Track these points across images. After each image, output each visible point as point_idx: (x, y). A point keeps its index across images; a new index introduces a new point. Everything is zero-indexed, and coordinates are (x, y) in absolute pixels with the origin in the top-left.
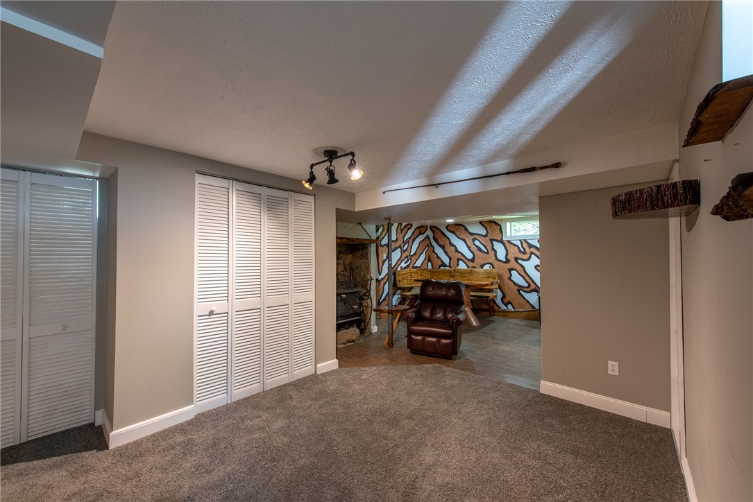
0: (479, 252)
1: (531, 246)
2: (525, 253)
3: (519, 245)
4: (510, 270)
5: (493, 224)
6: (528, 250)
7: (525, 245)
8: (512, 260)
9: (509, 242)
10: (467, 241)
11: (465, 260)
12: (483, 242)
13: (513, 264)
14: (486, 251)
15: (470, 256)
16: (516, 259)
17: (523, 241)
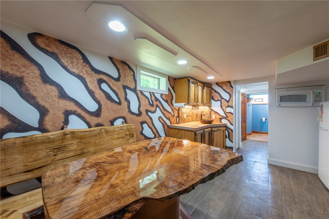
0: (108, 102)
1: (157, 100)
2: (152, 105)
3: (149, 97)
4: (142, 123)
5: (127, 68)
6: (155, 103)
7: (153, 97)
8: (144, 112)
9: (141, 92)
10: (88, 80)
11: (83, 114)
12: (114, 88)
13: (144, 117)
14: (118, 101)
15: (92, 106)
16: (147, 111)
17: (152, 93)
